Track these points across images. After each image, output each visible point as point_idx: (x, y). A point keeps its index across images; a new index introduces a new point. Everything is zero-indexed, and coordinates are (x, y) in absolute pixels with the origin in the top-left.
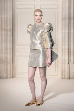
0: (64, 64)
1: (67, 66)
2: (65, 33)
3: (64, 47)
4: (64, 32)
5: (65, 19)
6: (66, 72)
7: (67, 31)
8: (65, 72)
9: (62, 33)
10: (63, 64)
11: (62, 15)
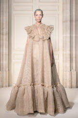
0: (66, 71)
1: (68, 73)
2: (66, 37)
3: (65, 52)
4: (65, 35)
5: (66, 21)
6: (68, 80)
7: (68, 35)
8: (66, 80)
9: (63, 37)
10: (64, 71)
11: (63, 17)
